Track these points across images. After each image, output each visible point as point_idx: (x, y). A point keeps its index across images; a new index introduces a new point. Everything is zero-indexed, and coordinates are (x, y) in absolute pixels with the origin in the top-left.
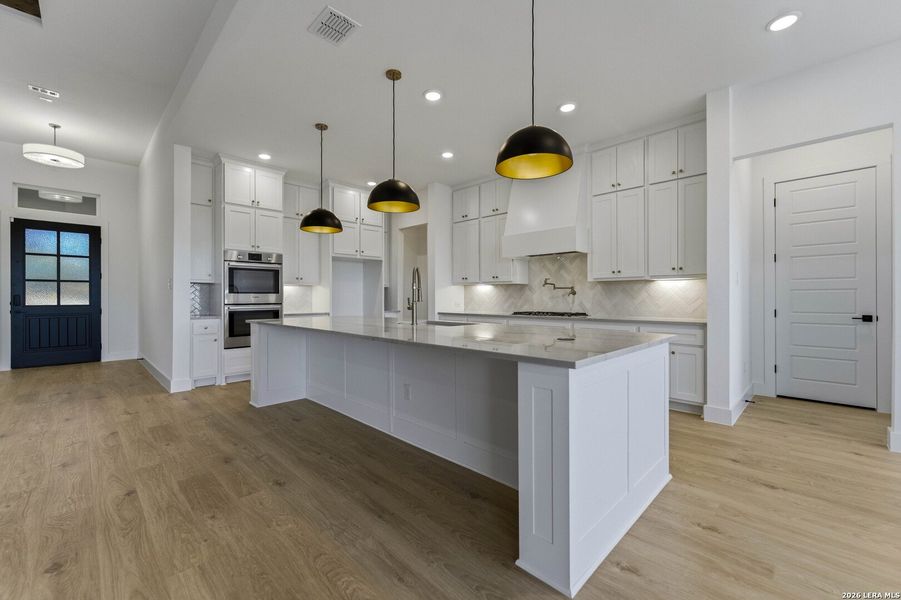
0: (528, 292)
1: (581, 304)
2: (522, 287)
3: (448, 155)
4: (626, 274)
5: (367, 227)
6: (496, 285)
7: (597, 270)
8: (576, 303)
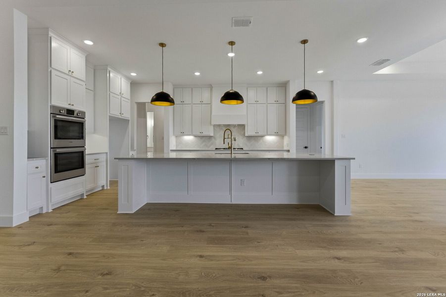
0: (213, 140)
1: (238, 145)
2: (210, 137)
3: (197, 74)
4: (260, 134)
5: (124, 99)
6: (195, 136)
7: (249, 132)
8: (236, 144)
